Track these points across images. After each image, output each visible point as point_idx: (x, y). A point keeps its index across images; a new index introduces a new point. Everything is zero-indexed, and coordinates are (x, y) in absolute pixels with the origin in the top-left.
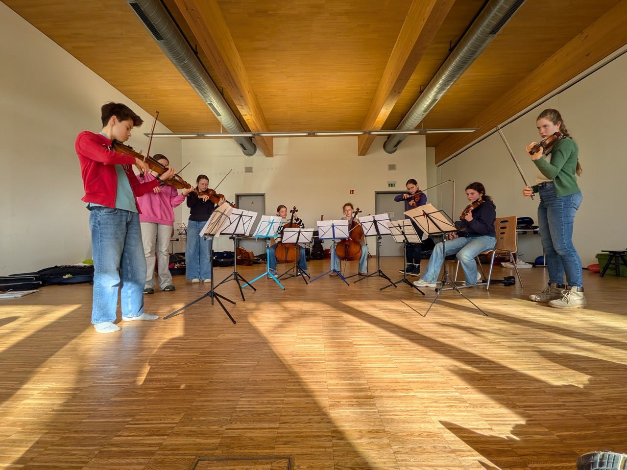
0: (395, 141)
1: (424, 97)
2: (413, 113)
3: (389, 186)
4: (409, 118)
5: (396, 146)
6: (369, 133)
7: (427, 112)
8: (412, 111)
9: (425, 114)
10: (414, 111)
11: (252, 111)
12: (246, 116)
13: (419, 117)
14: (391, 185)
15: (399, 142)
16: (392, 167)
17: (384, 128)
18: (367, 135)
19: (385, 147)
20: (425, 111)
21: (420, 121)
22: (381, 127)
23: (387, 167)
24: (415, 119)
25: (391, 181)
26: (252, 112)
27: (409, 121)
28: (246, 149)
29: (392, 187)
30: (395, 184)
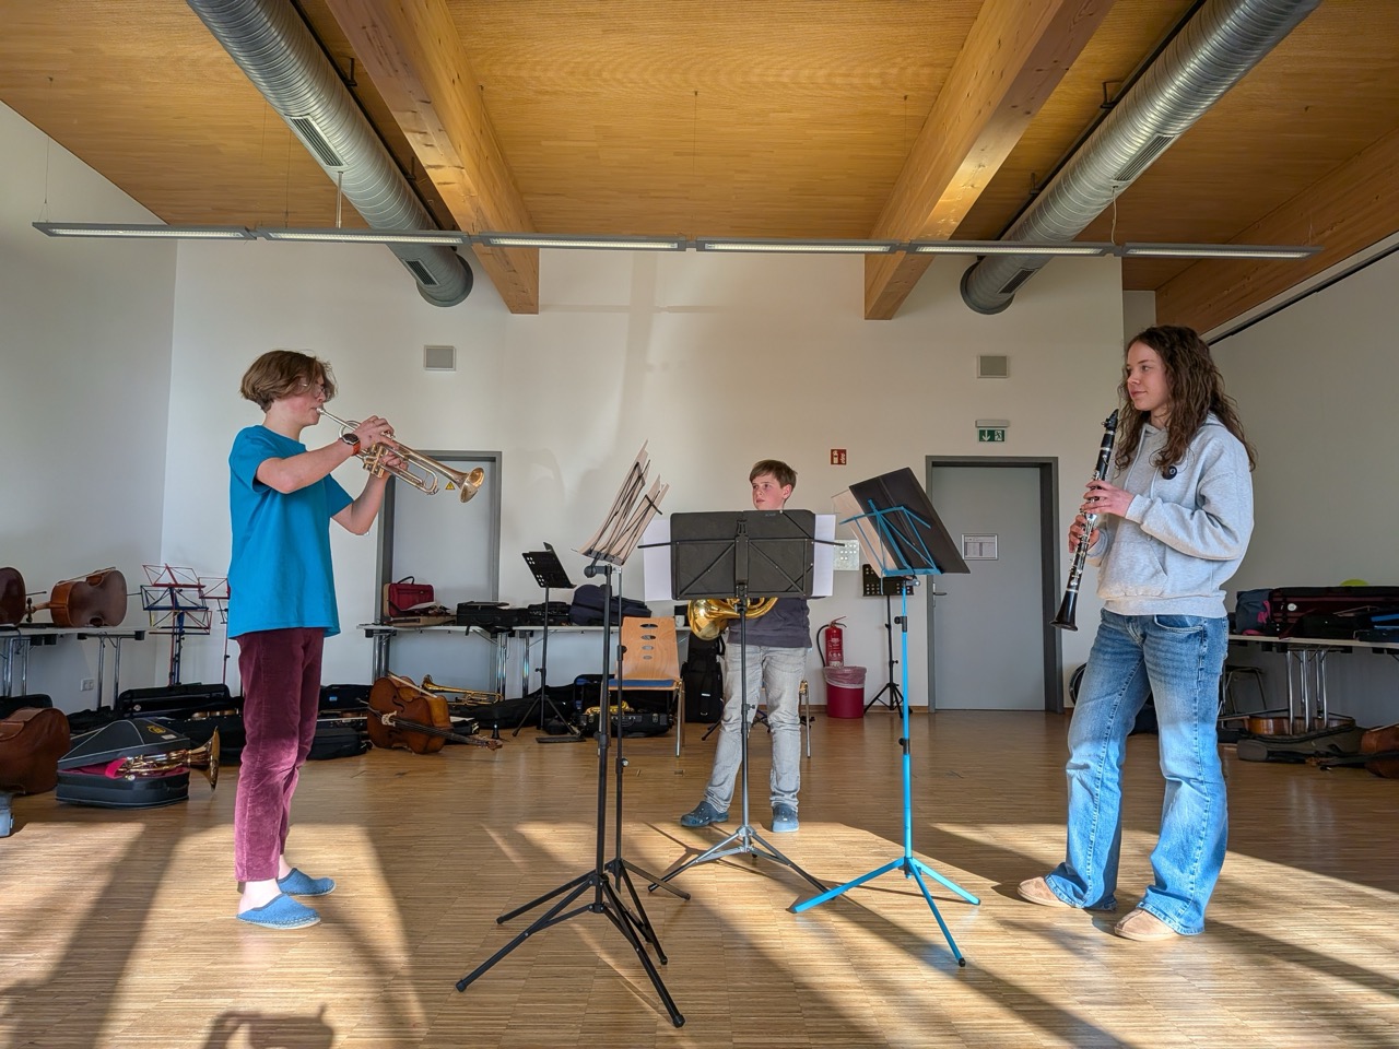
0: (1005, 274)
1: (1118, 125)
2: (1075, 180)
3: (981, 439)
4: (1062, 194)
5: (1010, 288)
7: (1132, 181)
8: (1073, 171)
9: (1123, 186)
10: (1082, 171)
11: (464, 152)
12: (440, 171)
13: (1098, 196)
14: (990, 434)
15: (1023, 276)
16: (994, 366)
18: (905, 256)
19: (966, 287)
20: (1120, 177)
21: (1104, 206)
22: (955, 224)
23: (975, 365)
24: (1086, 202)
25: (992, 415)
26: (465, 156)
27: (1062, 203)
28: (434, 283)
29: (991, 443)
30: (1003, 432)
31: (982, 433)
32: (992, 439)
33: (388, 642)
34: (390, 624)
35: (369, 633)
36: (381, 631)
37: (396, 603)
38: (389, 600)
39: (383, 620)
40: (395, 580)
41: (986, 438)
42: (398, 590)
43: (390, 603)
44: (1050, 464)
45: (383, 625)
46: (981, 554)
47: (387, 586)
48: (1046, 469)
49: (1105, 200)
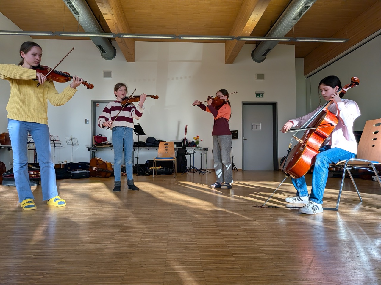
0: (263, 49)
2: (283, 21)
3: (257, 97)
5: (265, 54)
6: (238, 38)
7: (298, 20)
8: (282, 18)
9: (296, 22)
10: (285, 18)
11: (113, 9)
12: (107, 15)
13: (289, 25)
14: (259, 95)
15: (269, 50)
16: (260, 77)
17: (253, 34)
18: (236, 41)
19: (253, 55)
20: (295, 19)
21: (290, 29)
22: (250, 33)
23: (255, 77)
24: (286, 27)
25: (259, 90)
26: (114, 12)
27: (279, 28)
28: (105, 53)
29: (260, 98)
30: (263, 95)
31: (257, 95)
32: (260, 97)
33: (95, 153)
34: (95, 147)
35: (89, 150)
36: (93, 149)
37: (96, 141)
38: (95, 140)
39: (93, 146)
40: (96, 135)
41: (258, 96)
42: (97, 137)
43: (95, 141)
44: (275, 104)
45: (93, 147)
46: (257, 129)
47: (94, 137)
48: (274, 105)
49: (291, 26)
